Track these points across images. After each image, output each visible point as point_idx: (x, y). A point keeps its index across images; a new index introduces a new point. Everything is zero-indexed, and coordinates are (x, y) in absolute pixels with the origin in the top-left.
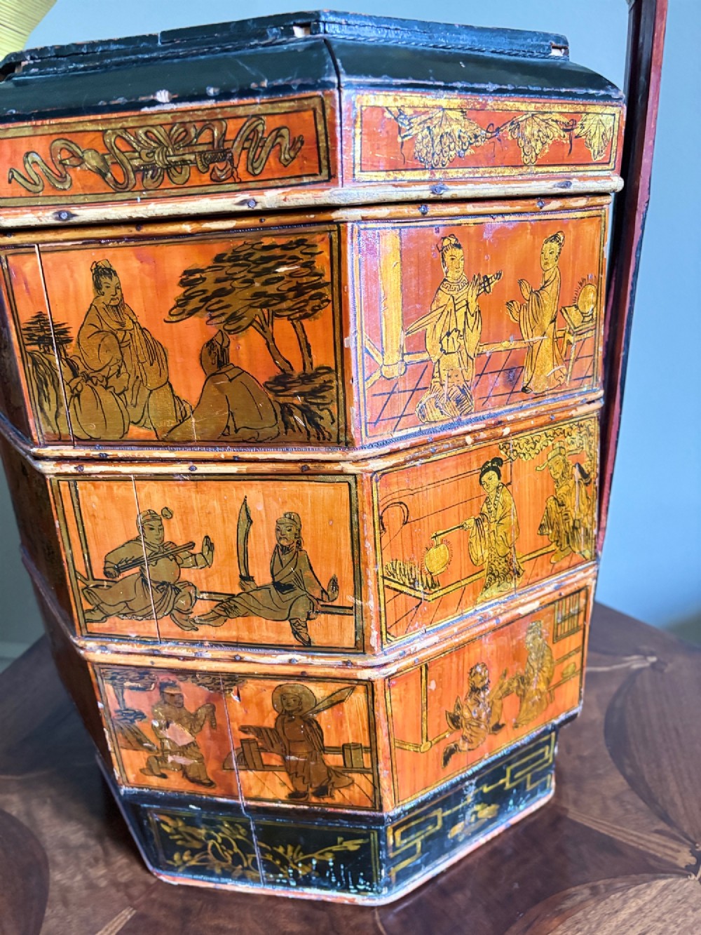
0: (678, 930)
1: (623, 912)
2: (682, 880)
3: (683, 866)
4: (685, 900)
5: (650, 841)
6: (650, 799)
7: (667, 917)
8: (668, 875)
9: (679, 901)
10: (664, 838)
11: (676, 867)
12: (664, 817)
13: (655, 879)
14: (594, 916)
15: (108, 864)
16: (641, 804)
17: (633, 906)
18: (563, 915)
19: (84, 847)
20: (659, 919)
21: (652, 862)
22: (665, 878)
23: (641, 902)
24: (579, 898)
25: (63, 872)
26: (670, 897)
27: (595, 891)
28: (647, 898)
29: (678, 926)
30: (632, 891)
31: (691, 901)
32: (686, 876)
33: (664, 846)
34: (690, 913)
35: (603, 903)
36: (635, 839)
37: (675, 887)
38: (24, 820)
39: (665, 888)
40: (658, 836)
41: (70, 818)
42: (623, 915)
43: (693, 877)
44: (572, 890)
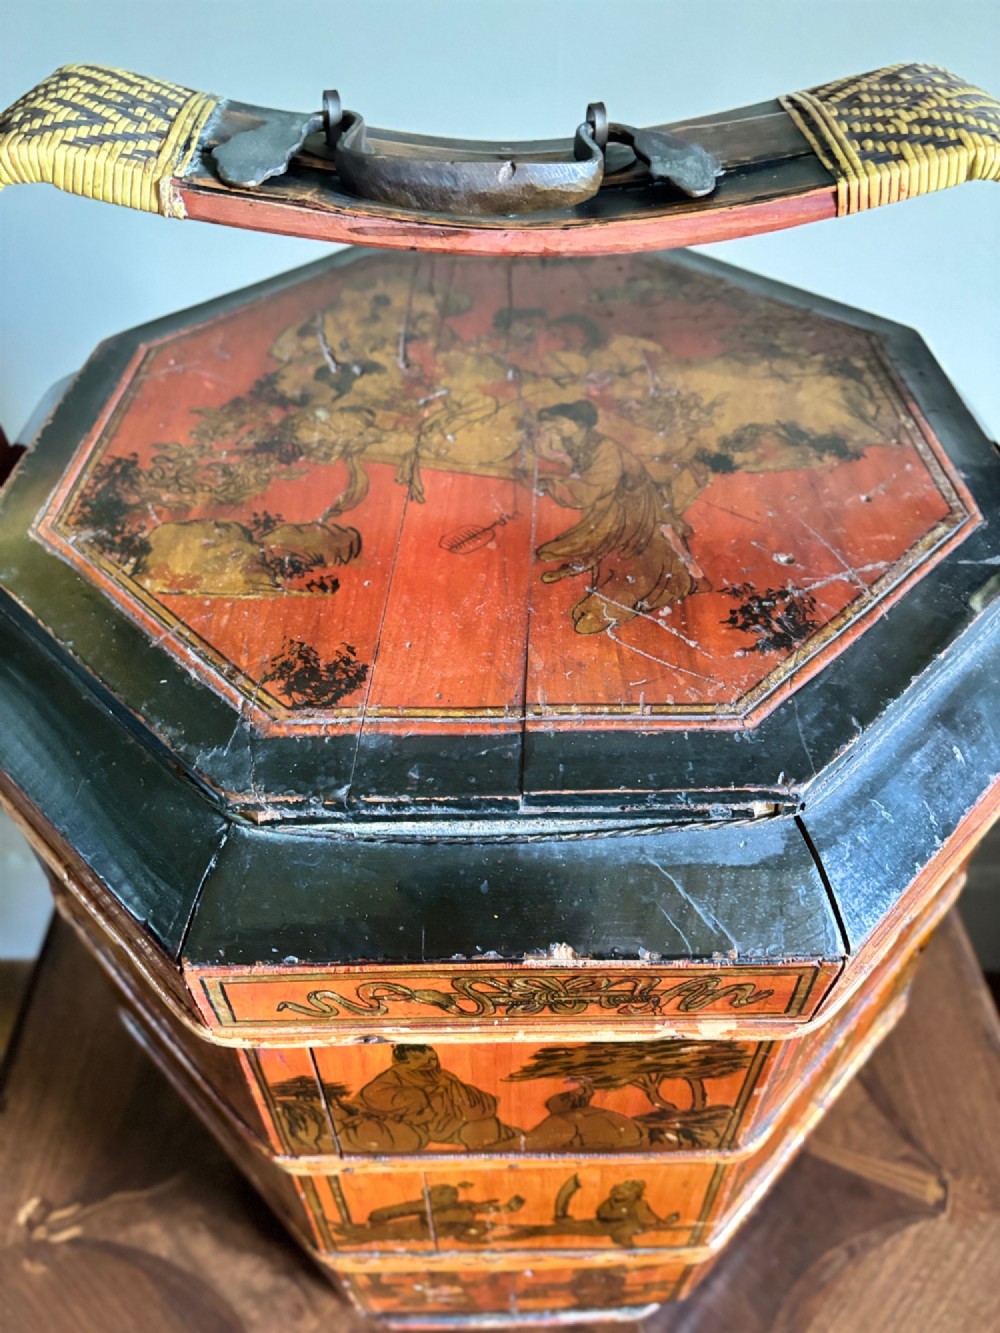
1: (881, 1275)
2: (932, 1222)
5: (895, 1173)
6: (889, 1111)
7: (924, 1273)
8: (919, 1217)
9: (932, 1250)
10: (908, 1166)
12: (907, 1136)
13: (908, 1223)
14: (854, 1284)
15: (316, 1311)
17: (890, 1263)
18: (821, 1288)
19: (276, 1291)
21: (902, 1203)
23: (897, 1258)
24: (837, 1264)
27: (852, 1253)
28: (903, 1253)
30: (887, 1245)
33: (913, 1179)
34: (944, 1263)
35: (861, 1267)
36: (881, 1172)
37: (927, 1232)
38: (180, 1262)
39: (919, 1236)
40: (902, 1163)
41: (240, 1249)
42: (883, 1278)
43: (943, 1216)
44: (829, 1255)
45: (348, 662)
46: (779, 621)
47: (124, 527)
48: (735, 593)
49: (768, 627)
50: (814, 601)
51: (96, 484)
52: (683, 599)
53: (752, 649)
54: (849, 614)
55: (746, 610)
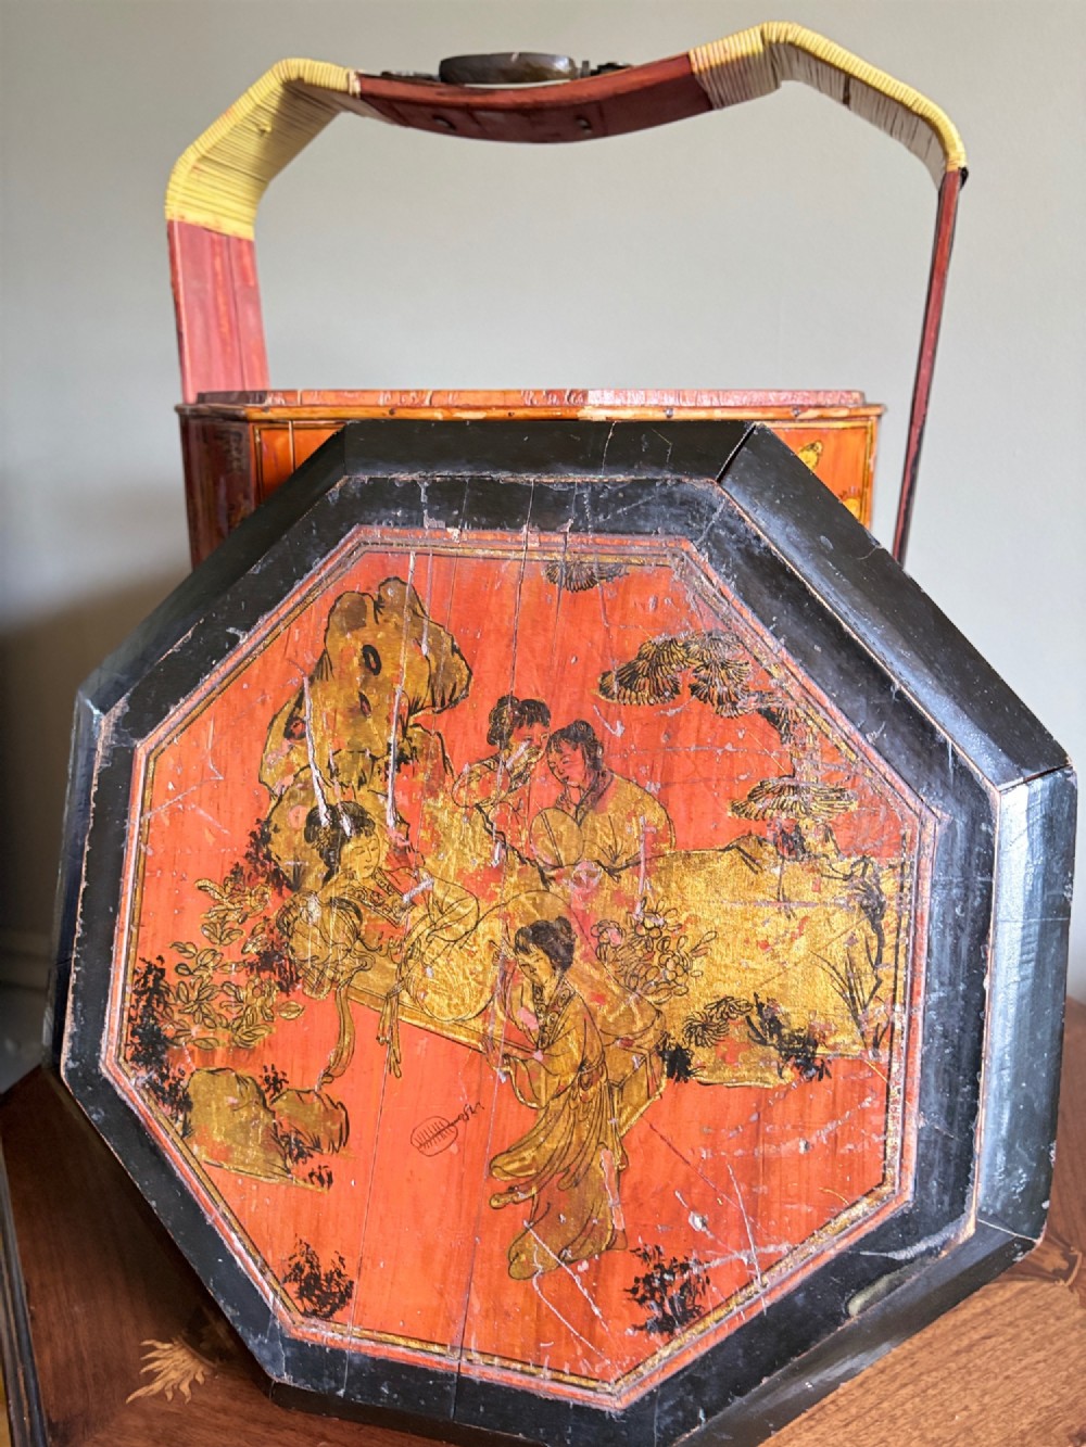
0: (1033, 1338)
1: (965, 1311)
2: (1047, 1285)
3: (1051, 1269)
4: (1048, 1306)
7: (1022, 1323)
8: (1030, 1278)
9: (1039, 1307)
11: (1042, 1270)
13: (1012, 1279)
17: (978, 1306)
20: (1010, 1324)
22: (1023, 1280)
23: (988, 1303)
26: (1029, 1302)
28: (997, 1300)
31: (1057, 1308)
32: (1051, 1280)
34: (1052, 1321)
37: (1036, 1291)
43: (1062, 1283)
45: (340, 1275)
46: (671, 1301)
47: (168, 1070)
48: (645, 1256)
49: (661, 1305)
50: (708, 1281)
51: (138, 1001)
52: (600, 1253)
53: (641, 1328)
54: (733, 1305)
55: (648, 1279)
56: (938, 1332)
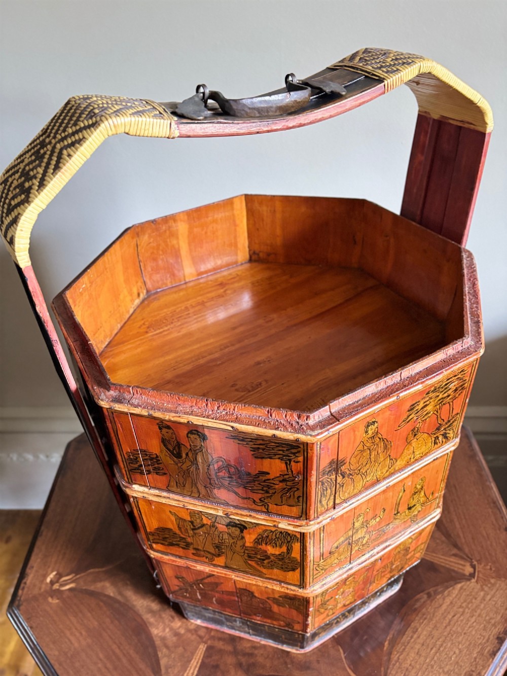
2: (468, 583)
3: (468, 574)
4: (471, 593)
5: (451, 561)
6: (448, 535)
7: (464, 605)
8: (462, 581)
9: (468, 595)
10: (457, 558)
12: (456, 546)
13: (456, 583)
14: (431, 610)
16: (444, 538)
17: (448, 601)
18: (416, 611)
20: (461, 607)
21: (453, 574)
22: (460, 582)
23: (451, 598)
24: (422, 601)
25: (157, 628)
26: (464, 593)
27: (429, 595)
28: (454, 596)
29: (469, 609)
30: (446, 593)
31: (474, 594)
32: (469, 579)
33: (458, 564)
34: (474, 601)
35: (434, 602)
36: (443, 561)
37: (465, 587)
39: (461, 588)
40: (453, 557)
42: (444, 607)
43: (473, 580)
44: (418, 596)
56: (438, 618)
